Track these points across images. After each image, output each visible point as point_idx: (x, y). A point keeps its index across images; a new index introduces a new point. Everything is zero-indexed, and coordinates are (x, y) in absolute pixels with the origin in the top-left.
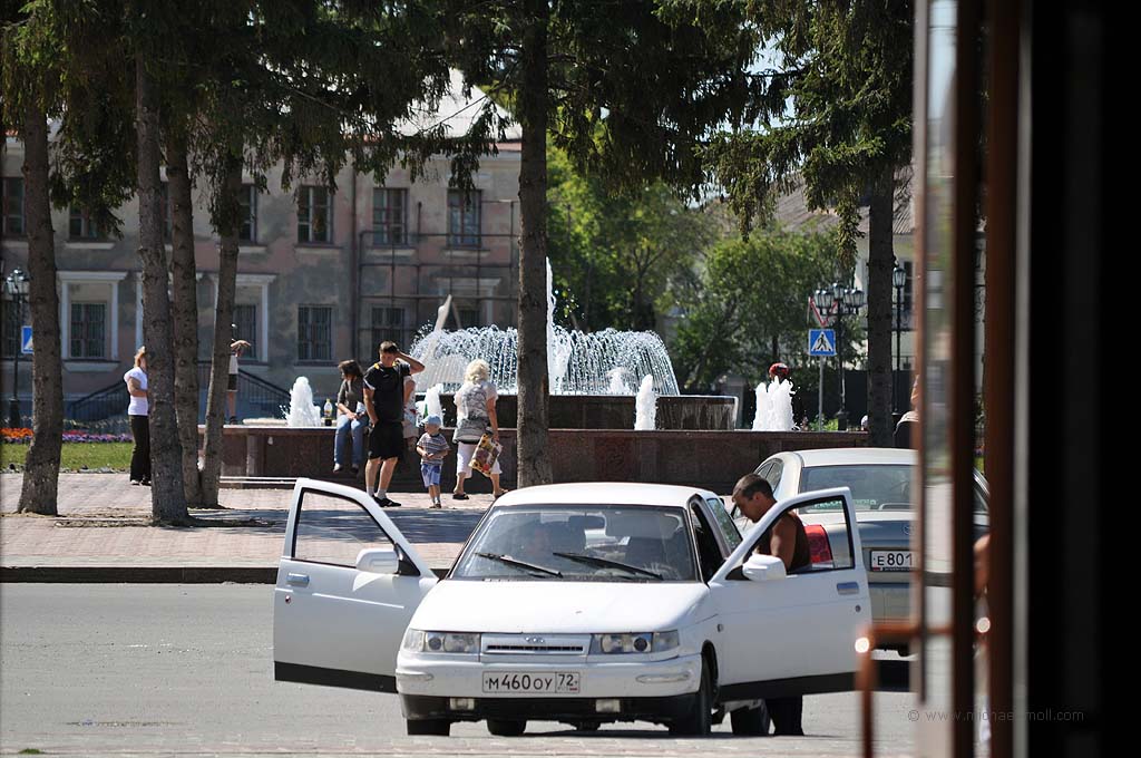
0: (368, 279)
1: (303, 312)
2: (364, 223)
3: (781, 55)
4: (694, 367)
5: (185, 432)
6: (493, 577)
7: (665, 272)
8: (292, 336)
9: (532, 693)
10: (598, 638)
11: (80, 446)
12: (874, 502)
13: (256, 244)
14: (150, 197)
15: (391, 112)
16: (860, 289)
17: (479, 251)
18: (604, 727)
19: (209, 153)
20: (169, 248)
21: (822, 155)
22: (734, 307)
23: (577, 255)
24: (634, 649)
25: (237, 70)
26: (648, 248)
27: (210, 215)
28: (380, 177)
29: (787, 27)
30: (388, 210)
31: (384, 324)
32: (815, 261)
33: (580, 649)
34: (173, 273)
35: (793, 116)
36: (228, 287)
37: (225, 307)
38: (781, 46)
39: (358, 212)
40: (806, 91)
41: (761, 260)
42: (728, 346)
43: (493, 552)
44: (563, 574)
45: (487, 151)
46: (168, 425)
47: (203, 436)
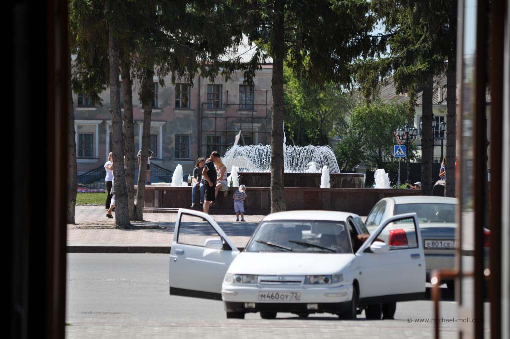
0: (205, 123)
1: (177, 137)
2: (203, 100)
3: (385, 26)
4: (345, 161)
5: (129, 189)
6: (263, 251)
7: (332, 120)
8: (173, 147)
9: (280, 301)
10: (308, 277)
11: (83, 194)
12: (426, 219)
13: (157, 108)
14: (114, 88)
15: (217, 51)
16: (416, 128)
17: (252, 111)
18: (311, 315)
19: (139, 69)
20: (122, 110)
21: (402, 71)
22: (362, 136)
23: (295, 113)
24: (324, 282)
25: (152, 34)
26: (325, 110)
27: (139, 96)
28: (212, 80)
29: (388, 15)
30: (213, 94)
31: (212, 143)
32: (397, 116)
33: (300, 282)
34: (124, 120)
35: (390, 53)
36: (147, 127)
37: (146, 135)
38: (384, 23)
39: (201, 94)
40: (395, 42)
41: (374, 115)
42: (359, 152)
43: (263, 240)
44: (293, 250)
45: (258, 68)
46: (122, 186)
47: (136, 190)
